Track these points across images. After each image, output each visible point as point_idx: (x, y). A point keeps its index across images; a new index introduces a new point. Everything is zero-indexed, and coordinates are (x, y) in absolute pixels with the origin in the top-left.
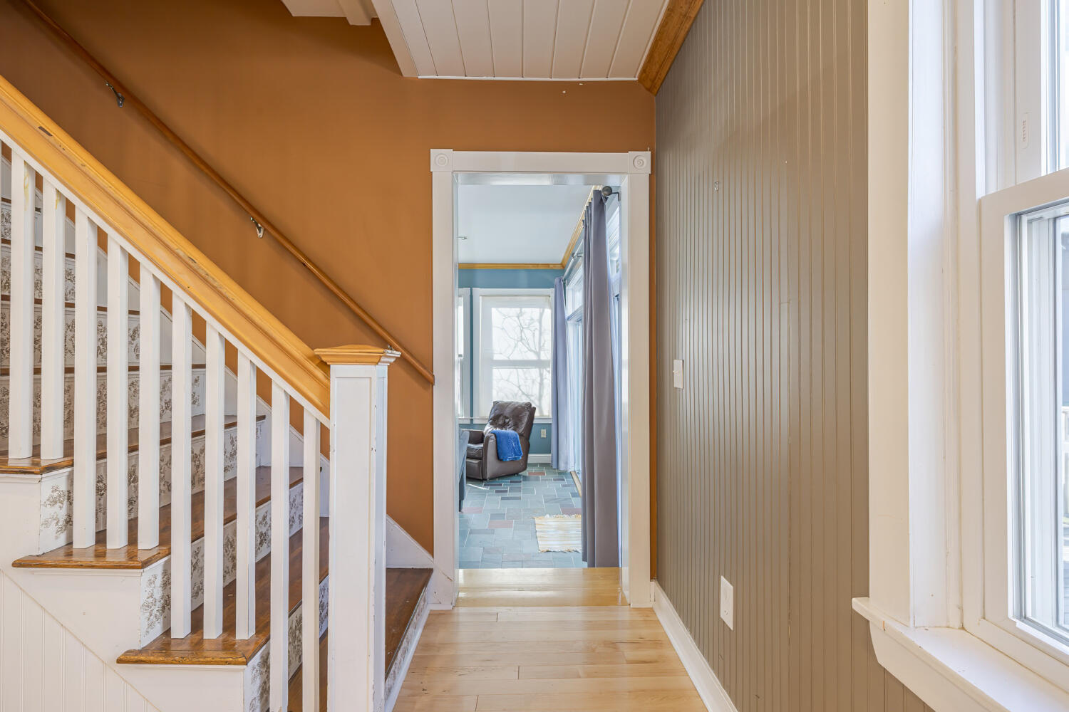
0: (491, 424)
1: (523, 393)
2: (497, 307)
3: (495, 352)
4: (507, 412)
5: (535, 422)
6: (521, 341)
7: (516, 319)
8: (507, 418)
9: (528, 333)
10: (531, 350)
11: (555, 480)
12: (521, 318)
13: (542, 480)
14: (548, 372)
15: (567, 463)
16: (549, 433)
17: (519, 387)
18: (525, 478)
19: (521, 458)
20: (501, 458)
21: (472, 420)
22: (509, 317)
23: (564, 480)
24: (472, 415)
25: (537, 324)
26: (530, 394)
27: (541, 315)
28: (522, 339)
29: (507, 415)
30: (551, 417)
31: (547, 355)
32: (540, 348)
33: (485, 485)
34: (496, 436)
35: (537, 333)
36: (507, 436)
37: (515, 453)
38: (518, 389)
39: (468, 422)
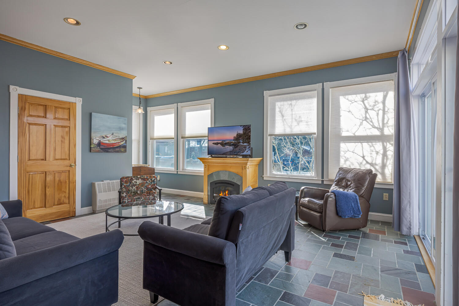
0: (336, 185)
1: (367, 162)
2: (345, 95)
3: (343, 130)
4: (349, 176)
5: (376, 186)
6: (365, 120)
7: (362, 103)
8: (349, 181)
9: (372, 114)
10: (374, 127)
11: (395, 242)
12: (366, 102)
13: (382, 240)
14: (392, 145)
15: (410, 228)
16: (391, 197)
17: (363, 157)
18: (365, 235)
19: (360, 217)
20: (340, 215)
21: (323, 181)
22: (356, 102)
23: (406, 244)
24: (323, 177)
25: (381, 106)
26: (374, 162)
27: (385, 97)
28: (366, 119)
29: (349, 179)
30: (393, 183)
31: (390, 131)
32: (383, 124)
33: (325, 236)
34: (335, 196)
35: (381, 112)
36: (346, 196)
37: (354, 211)
38: (362, 159)
39: (320, 182)
